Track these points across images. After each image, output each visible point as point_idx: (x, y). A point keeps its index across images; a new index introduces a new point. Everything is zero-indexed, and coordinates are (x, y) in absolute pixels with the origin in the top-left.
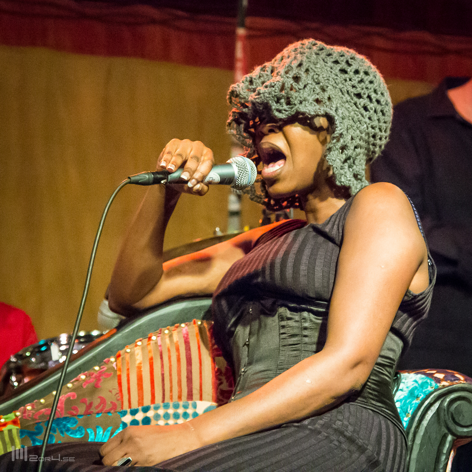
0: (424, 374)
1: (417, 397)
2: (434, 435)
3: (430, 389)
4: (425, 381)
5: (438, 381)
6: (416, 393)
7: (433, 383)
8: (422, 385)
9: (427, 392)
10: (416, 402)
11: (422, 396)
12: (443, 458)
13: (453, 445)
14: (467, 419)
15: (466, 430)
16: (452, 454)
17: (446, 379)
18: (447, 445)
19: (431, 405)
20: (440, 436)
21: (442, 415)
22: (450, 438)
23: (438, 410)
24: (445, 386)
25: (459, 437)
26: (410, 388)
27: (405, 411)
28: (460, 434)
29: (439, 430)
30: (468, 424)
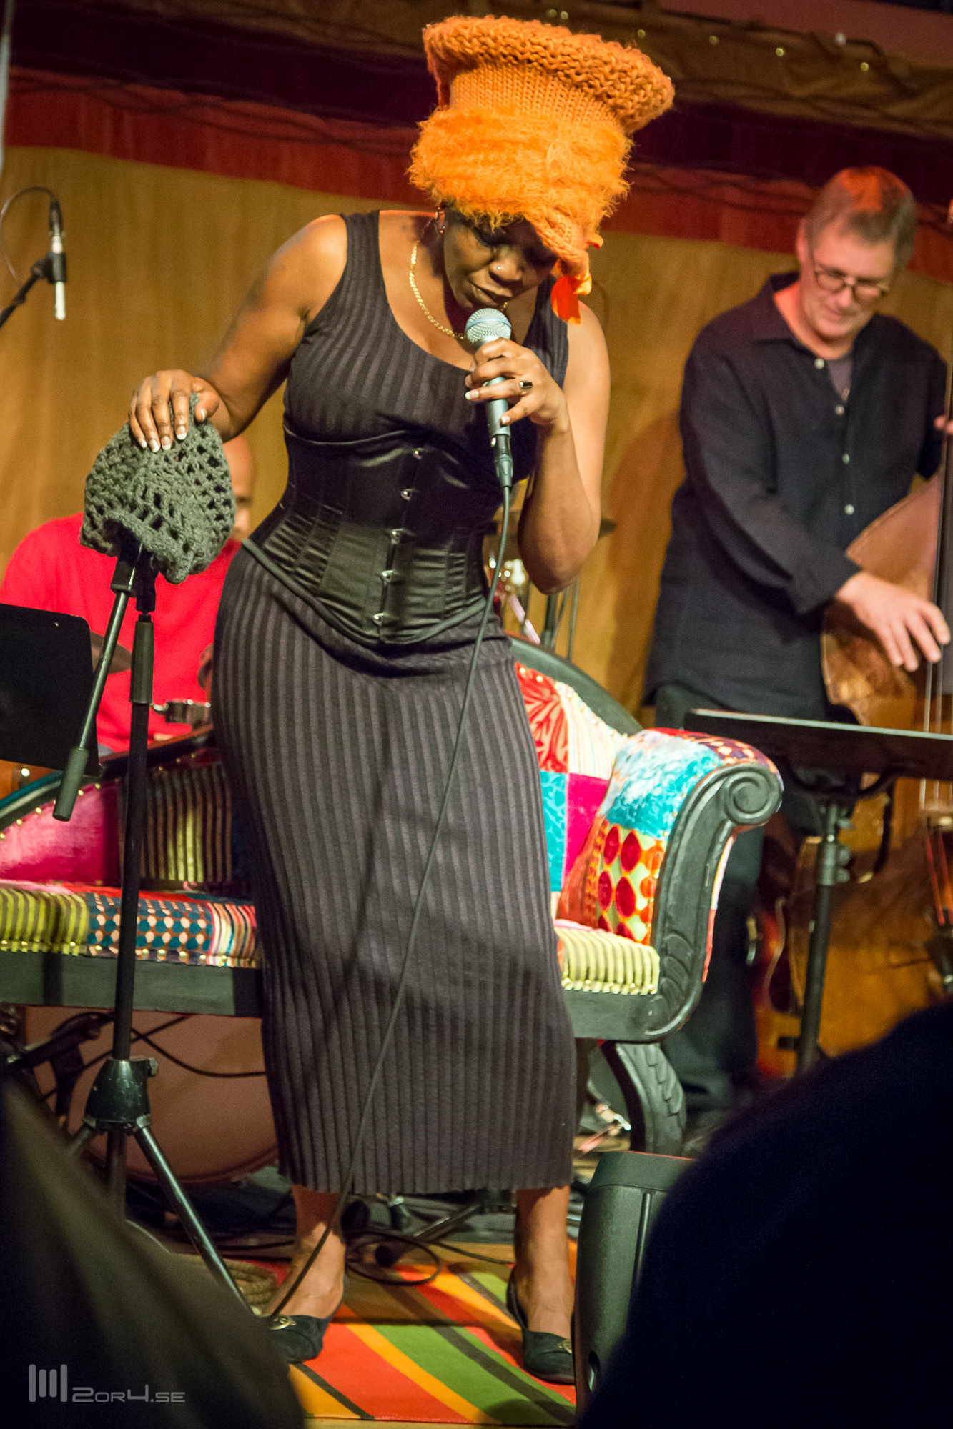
0: (707, 744)
1: (695, 774)
2: (710, 821)
3: (711, 766)
4: (707, 755)
5: (722, 757)
6: (695, 769)
7: (717, 759)
8: (705, 760)
9: (708, 770)
10: (693, 780)
11: (701, 774)
12: (718, 847)
13: (732, 832)
14: (751, 803)
15: (748, 816)
16: (731, 841)
17: (731, 755)
18: (725, 833)
19: (709, 786)
20: (716, 824)
21: (722, 797)
22: (729, 824)
23: (718, 792)
24: (728, 765)
25: (739, 824)
26: (690, 762)
27: (679, 789)
28: (740, 821)
29: (718, 813)
30: (753, 809)
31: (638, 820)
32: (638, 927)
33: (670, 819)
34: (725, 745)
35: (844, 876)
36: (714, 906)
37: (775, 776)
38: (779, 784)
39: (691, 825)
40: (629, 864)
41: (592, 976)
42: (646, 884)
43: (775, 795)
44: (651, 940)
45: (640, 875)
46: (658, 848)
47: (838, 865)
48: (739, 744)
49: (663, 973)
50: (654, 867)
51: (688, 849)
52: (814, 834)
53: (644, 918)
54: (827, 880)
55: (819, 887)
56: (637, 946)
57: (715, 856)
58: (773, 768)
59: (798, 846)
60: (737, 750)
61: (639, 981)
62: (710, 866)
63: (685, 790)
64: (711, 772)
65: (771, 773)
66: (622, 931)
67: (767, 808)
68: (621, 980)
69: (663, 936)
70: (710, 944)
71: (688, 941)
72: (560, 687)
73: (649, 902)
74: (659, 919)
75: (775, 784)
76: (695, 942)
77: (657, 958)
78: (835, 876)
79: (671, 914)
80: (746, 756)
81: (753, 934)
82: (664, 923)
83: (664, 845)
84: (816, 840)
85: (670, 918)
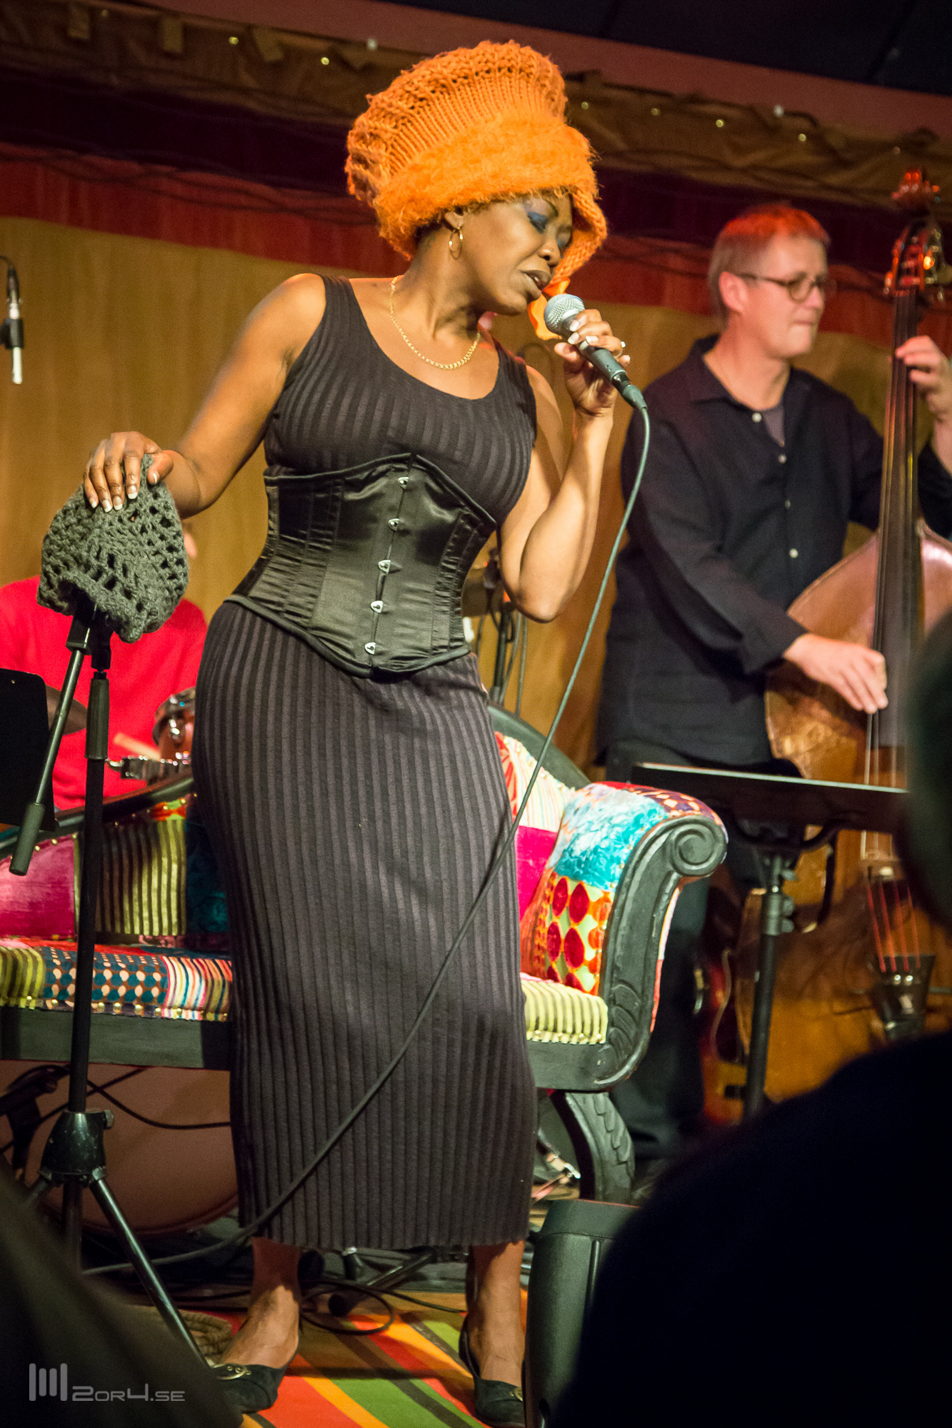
0: (654, 797)
1: (642, 826)
2: (656, 873)
3: (657, 819)
4: (653, 808)
5: (668, 809)
6: (642, 821)
7: (663, 812)
8: (651, 812)
9: (654, 823)
10: (640, 832)
11: (647, 826)
12: (665, 898)
13: (678, 883)
14: (697, 855)
15: (694, 868)
16: (677, 892)
17: (677, 808)
18: (671, 884)
19: (656, 838)
20: (663, 874)
21: (668, 849)
22: (675, 876)
23: (665, 844)
24: (674, 817)
25: (685, 875)
26: (636, 815)
27: (626, 841)
28: (686, 872)
29: (664, 867)
30: (698, 861)
31: (586, 872)
32: (587, 977)
33: (617, 871)
34: (670, 798)
35: (788, 926)
36: (661, 956)
37: (720, 827)
38: (724, 835)
39: (638, 877)
40: (577, 915)
41: (542, 1026)
42: (594, 935)
43: (720, 847)
44: (599, 990)
45: (588, 926)
46: (607, 900)
47: (782, 916)
48: (685, 797)
49: (611, 1023)
50: (602, 918)
51: (635, 900)
52: (759, 887)
53: (593, 970)
54: (772, 930)
55: (764, 937)
56: (584, 996)
57: (662, 907)
58: (718, 821)
59: (744, 895)
60: (682, 803)
61: (587, 1031)
62: (657, 917)
63: (632, 843)
64: (658, 824)
65: (716, 825)
66: (571, 982)
67: (712, 860)
68: (570, 1030)
69: (611, 986)
70: (657, 994)
71: (636, 992)
72: (509, 741)
73: (597, 953)
74: (608, 970)
75: (720, 835)
76: (643, 991)
77: (605, 1008)
78: (779, 926)
79: (619, 964)
80: (692, 809)
81: (700, 984)
82: (612, 973)
83: (612, 897)
84: (762, 892)
85: (618, 969)
